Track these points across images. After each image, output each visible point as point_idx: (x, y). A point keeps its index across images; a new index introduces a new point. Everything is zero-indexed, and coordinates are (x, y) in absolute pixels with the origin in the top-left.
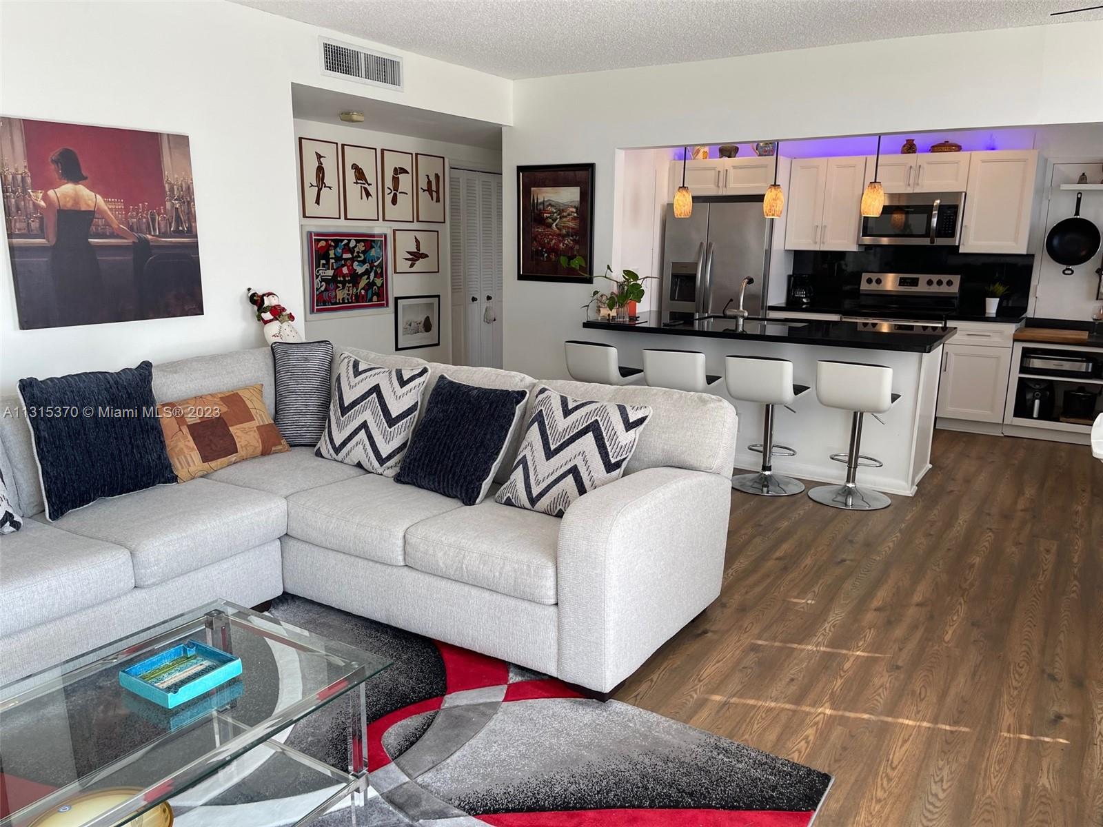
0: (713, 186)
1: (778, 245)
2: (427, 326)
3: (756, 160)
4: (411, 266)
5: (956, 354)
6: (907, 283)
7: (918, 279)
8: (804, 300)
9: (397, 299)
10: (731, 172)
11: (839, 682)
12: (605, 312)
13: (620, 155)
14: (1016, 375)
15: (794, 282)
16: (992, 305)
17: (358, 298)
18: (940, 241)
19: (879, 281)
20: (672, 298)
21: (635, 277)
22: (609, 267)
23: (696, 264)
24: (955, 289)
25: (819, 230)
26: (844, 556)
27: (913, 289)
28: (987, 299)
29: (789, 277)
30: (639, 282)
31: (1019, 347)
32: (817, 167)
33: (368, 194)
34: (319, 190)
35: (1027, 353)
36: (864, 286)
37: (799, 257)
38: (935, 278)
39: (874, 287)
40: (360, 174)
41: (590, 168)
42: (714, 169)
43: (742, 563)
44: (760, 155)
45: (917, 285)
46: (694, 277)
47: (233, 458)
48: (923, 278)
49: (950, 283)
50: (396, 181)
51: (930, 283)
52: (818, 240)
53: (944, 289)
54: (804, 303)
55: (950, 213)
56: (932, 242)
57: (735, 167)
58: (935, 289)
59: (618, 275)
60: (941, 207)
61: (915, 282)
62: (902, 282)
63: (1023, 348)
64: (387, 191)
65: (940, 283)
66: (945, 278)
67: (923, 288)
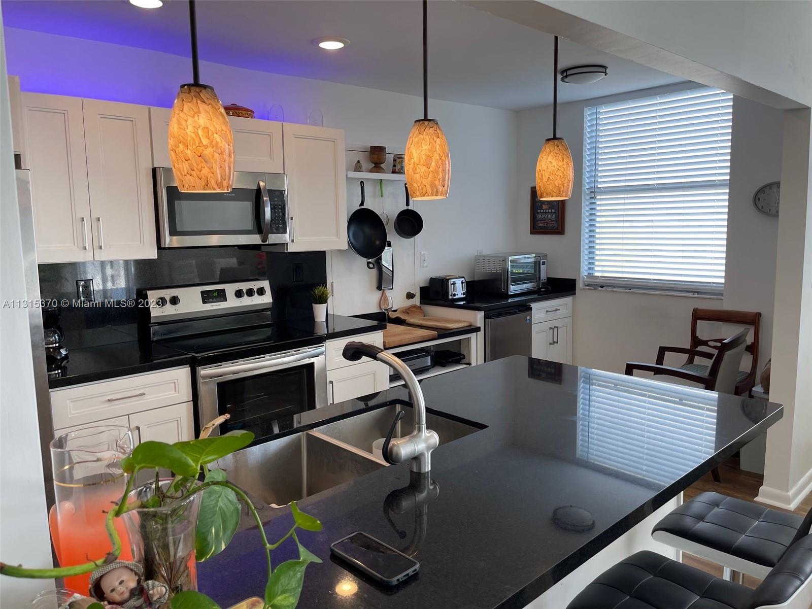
5: (339, 381)
6: (212, 298)
7: (224, 291)
8: (63, 353)
16: (321, 313)
18: (271, 239)
19: (176, 301)
24: (267, 299)
25: (88, 224)
27: (222, 305)
28: (316, 306)
32: (63, 113)
36: (153, 311)
38: (244, 286)
39: (169, 310)
45: (224, 300)
48: (230, 289)
49: (261, 292)
52: (89, 243)
53: (256, 301)
55: (279, 201)
56: (264, 239)
58: (246, 302)
61: (221, 296)
62: (207, 297)
65: (250, 293)
66: (255, 285)
67: (232, 303)
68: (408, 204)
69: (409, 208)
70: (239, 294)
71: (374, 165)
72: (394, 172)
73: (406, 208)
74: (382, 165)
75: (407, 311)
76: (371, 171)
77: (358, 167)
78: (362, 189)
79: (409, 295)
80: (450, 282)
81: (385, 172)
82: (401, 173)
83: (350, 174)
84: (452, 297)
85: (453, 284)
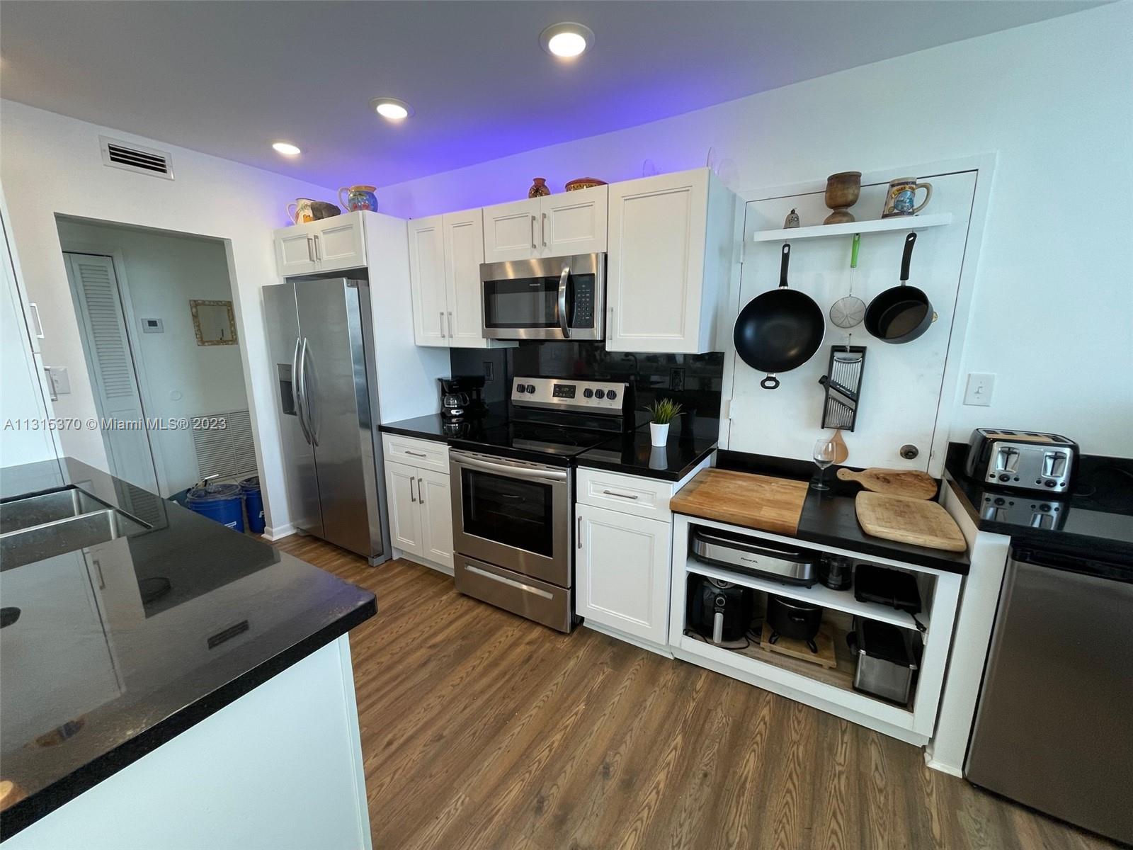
0: (304, 261)
5: (593, 522)
6: (563, 392)
7: (574, 387)
8: (454, 412)
10: (323, 240)
14: (683, 568)
15: (443, 389)
16: (660, 435)
18: (577, 334)
19: (532, 390)
24: (618, 404)
25: (445, 317)
27: (570, 402)
29: (439, 381)
35: (695, 532)
36: (516, 396)
38: (594, 386)
39: (527, 397)
42: (302, 236)
45: (573, 397)
46: (291, 382)
48: (582, 386)
49: (612, 395)
52: (446, 333)
53: (605, 404)
54: (455, 416)
55: (578, 289)
56: (565, 334)
57: (325, 232)
58: (594, 403)
60: (567, 278)
61: (571, 392)
62: (559, 391)
63: (692, 529)
65: (600, 394)
66: (606, 387)
67: (580, 401)
68: (905, 275)
69: (908, 283)
70: (588, 393)
71: (832, 211)
72: (884, 216)
73: (898, 283)
74: (850, 210)
75: (887, 478)
76: (827, 222)
77: (792, 220)
78: (785, 258)
79: (910, 453)
80: (997, 447)
81: (852, 220)
82: (902, 213)
83: (761, 236)
84: (994, 481)
85: (1007, 453)
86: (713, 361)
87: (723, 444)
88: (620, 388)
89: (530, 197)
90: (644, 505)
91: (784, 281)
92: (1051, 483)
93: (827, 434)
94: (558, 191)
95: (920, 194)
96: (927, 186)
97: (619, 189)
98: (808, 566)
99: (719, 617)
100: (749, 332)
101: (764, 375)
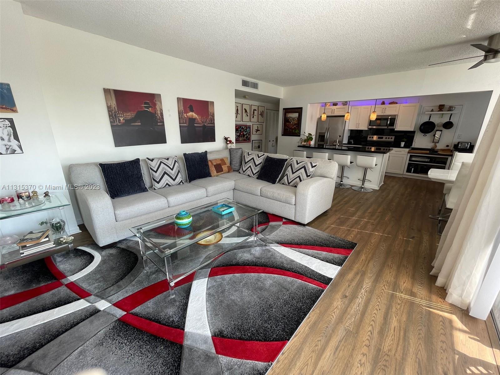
0: (331, 113)
1: (346, 128)
2: (259, 147)
3: (342, 106)
4: (256, 133)
5: (392, 156)
8: (352, 142)
9: (252, 140)
10: (336, 110)
11: (359, 226)
12: (303, 143)
13: (309, 105)
14: (408, 162)
15: (350, 138)
16: (403, 144)
17: (244, 140)
18: (390, 127)
19: (372, 138)
20: (319, 141)
21: (311, 135)
22: (305, 133)
23: (325, 133)
24: (393, 140)
25: (358, 124)
26: (361, 202)
27: (382, 140)
28: (402, 143)
29: (349, 136)
30: (312, 136)
31: (409, 155)
32: (358, 108)
33: (247, 116)
34: (237, 115)
35: (411, 156)
36: (368, 139)
37: (352, 131)
38: (388, 137)
39: (371, 139)
40: (246, 111)
41: (301, 108)
42: (331, 109)
43: (335, 202)
44: (343, 105)
46: (325, 136)
47: (222, 172)
48: (384, 137)
49: (391, 138)
50: (254, 112)
51: (386, 138)
52: (357, 127)
53: (390, 140)
55: (393, 120)
56: (388, 127)
57: (337, 108)
58: (387, 140)
59: (307, 134)
60: (390, 118)
61: (382, 138)
62: (379, 138)
63: (410, 155)
64: (252, 115)
66: (390, 137)
67: (384, 139)
68: (450, 119)
69: (450, 121)
71: (439, 110)
72: (448, 111)
73: (448, 121)
74: (442, 110)
75: (443, 150)
76: (438, 111)
77: (432, 111)
78: (430, 116)
79: (448, 146)
80: (460, 143)
81: (443, 111)
82: (451, 111)
83: (426, 113)
84: (459, 148)
85: (461, 144)
86: (414, 132)
87: (413, 146)
88: (393, 137)
89: (381, 104)
90: (403, 153)
91: (429, 120)
92: (467, 147)
93: (433, 144)
94: (387, 104)
95: (454, 108)
96: (455, 107)
97: (402, 105)
98: (429, 159)
99: (413, 169)
100: (422, 128)
101: (424, 134)
